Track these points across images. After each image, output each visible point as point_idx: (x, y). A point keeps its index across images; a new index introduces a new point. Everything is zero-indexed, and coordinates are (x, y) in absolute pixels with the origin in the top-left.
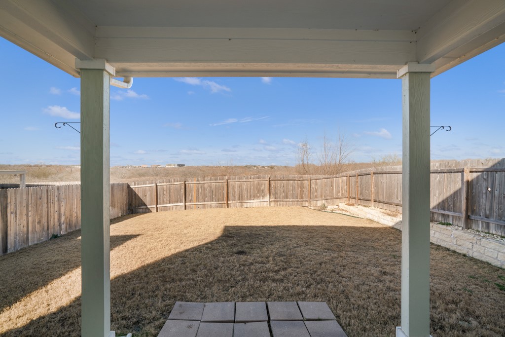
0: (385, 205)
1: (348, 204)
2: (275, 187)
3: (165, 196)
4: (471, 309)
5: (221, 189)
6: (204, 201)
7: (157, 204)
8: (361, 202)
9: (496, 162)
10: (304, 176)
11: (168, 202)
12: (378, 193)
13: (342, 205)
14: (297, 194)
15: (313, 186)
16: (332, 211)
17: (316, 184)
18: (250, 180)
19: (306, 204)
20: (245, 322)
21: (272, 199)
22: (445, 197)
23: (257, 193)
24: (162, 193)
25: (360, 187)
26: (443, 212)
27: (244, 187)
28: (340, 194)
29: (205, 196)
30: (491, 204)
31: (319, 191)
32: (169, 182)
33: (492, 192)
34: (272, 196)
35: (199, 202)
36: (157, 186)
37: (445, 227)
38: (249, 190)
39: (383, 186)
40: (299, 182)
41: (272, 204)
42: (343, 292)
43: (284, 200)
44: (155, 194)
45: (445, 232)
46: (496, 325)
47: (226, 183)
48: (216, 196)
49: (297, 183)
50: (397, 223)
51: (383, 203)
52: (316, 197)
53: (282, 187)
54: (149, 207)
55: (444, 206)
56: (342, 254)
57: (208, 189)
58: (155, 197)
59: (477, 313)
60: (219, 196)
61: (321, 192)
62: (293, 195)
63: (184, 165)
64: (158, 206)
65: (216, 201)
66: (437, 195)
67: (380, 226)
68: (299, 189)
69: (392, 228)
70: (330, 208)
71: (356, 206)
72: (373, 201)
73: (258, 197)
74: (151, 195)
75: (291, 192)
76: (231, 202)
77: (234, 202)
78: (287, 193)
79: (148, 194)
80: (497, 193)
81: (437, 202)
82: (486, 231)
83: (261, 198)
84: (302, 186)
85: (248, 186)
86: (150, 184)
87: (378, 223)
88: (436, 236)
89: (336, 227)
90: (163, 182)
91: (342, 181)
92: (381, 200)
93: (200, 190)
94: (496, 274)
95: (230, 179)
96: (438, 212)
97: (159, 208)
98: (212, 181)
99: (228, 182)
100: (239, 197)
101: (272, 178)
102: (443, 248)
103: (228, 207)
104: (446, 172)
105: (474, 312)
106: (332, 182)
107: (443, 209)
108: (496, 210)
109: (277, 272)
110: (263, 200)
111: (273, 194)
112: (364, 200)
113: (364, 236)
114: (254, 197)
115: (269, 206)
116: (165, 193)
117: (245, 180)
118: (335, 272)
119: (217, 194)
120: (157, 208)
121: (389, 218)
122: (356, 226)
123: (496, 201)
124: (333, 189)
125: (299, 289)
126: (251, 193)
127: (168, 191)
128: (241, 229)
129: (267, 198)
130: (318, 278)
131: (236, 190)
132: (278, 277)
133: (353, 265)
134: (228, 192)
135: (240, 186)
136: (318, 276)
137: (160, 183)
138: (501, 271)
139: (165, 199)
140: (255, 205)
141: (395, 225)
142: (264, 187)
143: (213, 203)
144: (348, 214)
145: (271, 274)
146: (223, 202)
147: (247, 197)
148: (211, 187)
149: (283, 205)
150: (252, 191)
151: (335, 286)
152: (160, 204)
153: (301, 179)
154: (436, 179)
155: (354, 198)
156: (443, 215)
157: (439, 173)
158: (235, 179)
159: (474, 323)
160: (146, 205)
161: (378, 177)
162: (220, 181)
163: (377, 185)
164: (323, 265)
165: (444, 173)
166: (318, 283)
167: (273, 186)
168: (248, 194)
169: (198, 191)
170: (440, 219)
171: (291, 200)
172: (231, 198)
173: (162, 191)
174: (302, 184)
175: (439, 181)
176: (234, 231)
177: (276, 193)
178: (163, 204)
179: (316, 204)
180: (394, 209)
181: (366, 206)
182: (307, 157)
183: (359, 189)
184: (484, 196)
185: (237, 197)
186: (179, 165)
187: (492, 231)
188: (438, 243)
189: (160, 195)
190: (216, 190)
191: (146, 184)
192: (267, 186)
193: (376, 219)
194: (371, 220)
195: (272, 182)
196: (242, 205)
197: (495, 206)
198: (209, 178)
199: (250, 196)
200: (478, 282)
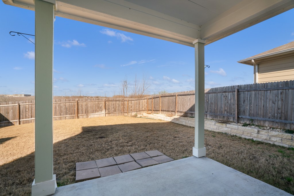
0: (166, 112)
1: (148, 114)
2: (108, 105)
3: (27, 113)
4: (208, 143)
5: (73, 107)
6: (61, 115)
7: (20, 119)
8: (154, 112)
9: (209, 90)
10: (125, 99)
11: (30, 117)
12: (163, 106)
13: (145, 114)
14: (121, 109)
15: (130, 104)
16: (141, 117)
17: (131, 103)
18: (93, 101)
19: (126, 114)
20: (124, 163)
21: (106, 112)
22: (192, 106)
23: (98, 109)
24: (24, 110)
25: (154, 104)
26: (191, 112)
27: (89, 105)
28: (143, 109)
29: (61, 111)
30: (208, 107)
31: (133, 107)
32: (31, 102)
33: (208, 102)
34: (106, 111)
35: (56, 116)
36: (19, 106)
37: (192, 118)
38: (92, 107)
39: (166, 103)
40: (122, 102)
41: (107, 115)
42: (162, 146)
43: (114, 112)
44: (18, 111)
45: (193, 120)
46: (215, 146)
47: (77, 103)
48: (69, 111)
49: (121, 102)
50: (173, 120)
51: (166, 111)
52: (131, 110)
53: (112, 105)
54: (11, 121)
55: (191, 110)
56: (155, 133)
57: (64, 107)
58: (18, 113)
59: (210, 144)
60: (72, 111)
61: (134, 108)
62: (118, 109)
63: (30, 95)
64: (20, 120)
65: (69, 115)
66: (189, 105)
67: (165, 122)
68: (122, 106)
69: (171, 122)
70: (139, 116)
71: (152, 114)
72: (160, 110)
73: (98, 111)
74: (14, 112)
75: (118, 108)
76: (80, 115)
77: (82, 115)
78: (115, 109)
79: (11, 112)
80: (209, 102)
81: (189, 108)
82: (206, 118)
83: (100, 112)
84: (123, 105)
85: (91, 105)
86: (13, 104)
87: (164, 121)
88: (189, 123)
89: (146, 123)
90: (26, 103)
91: (145, 102)
92: (164, 110)
93: (57, 108)
94: (211, 133)
95: (80, 100)
96: (189, 112)
97: (21, 122)
98: (66, 102)
99: (78, 102)
100: (86, 111)
101: (107, 100)
102: (192, 127)
103: (78, 118)
104: (192, 95)
105: (209, 144)
106: (139, 102)
107: (191, 111)
108: (209, 109)
109: (128, 143)
110: (101, 113)
111: (107, 109)
112: (156, 111)
113: (160, 126)
114: (95, 111)
115: (105, 116)
116: (27, 110)
117: (89, 101)
118: (155, 139)
119: (70, 110)
120: (20, 122)
121: (169, 118)
122: (154, 122)
123: (209, 105)
124: (140, 106)
125: (142, 147)
126: (94, 109)
127: (30, 109)
128: (94, 127)
129: (104, 112)
130: (149, 142)
131: (83, 107)
132: (129, 144)
133: (162, 136)
134: (78, 109)
135: (86, 105)
136: (149, 141)
137: (22, 103)
138: (212, 132)
139: (27, 115)
140: (96, 116)
141: (172, 120)
142: (102, 105)
143: (66, 116)
144: (149, 118)
145: (125, 144)
146: (74, 115)
147: (91, 111)
148: (66, 106)
149: (113, 115)
150: (94, 107)
151: (158, 144)
152: (23, 118)
153: (123, 100)
154: (188, 98)
155: (151, 110)
156: (191, 113)
157: (190, 95)
158: (83, 100)
159: (210, 147)
160: (9, 120)
161: (163, 98)
162: (73, 102)
163: (162, 103)
164: (149, 137)
165: (191, 95)
166: (150, 144)
167: (107, 105)
168: (91, 110)
169: (56, 109)
170: (190, 115)
171: (118, 112)
172: (80, 112)
173: (25, 109)
174: (124, 103)
175: (190, 99)
176: (91, 128)
177: (109, 109)
178: (25, 118)
179: (131, 114)
180: (171, 114)
181: (157, 114)
182: (126, 88)
183: (153, 105)
184: (205, 104)
185: (84, 112)
186: (25, 95)
187: (208, 118)
188: (190, 126)
189: (23, 112)
190: (69, 107)
191: (9, 104)
192: (104, 104)
193: (163, 119)
194: (161, 120)
195: (107, 102)
196: (88, 117)
197: (209, 107)
198: (64, 100)
199: (93, 111)
200: (207, 135)
